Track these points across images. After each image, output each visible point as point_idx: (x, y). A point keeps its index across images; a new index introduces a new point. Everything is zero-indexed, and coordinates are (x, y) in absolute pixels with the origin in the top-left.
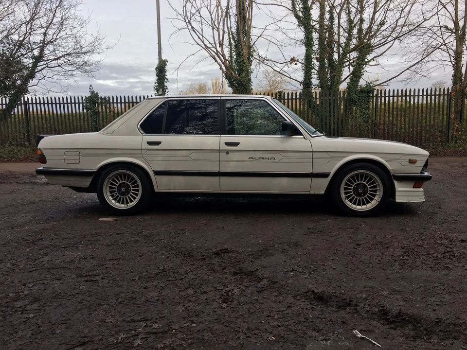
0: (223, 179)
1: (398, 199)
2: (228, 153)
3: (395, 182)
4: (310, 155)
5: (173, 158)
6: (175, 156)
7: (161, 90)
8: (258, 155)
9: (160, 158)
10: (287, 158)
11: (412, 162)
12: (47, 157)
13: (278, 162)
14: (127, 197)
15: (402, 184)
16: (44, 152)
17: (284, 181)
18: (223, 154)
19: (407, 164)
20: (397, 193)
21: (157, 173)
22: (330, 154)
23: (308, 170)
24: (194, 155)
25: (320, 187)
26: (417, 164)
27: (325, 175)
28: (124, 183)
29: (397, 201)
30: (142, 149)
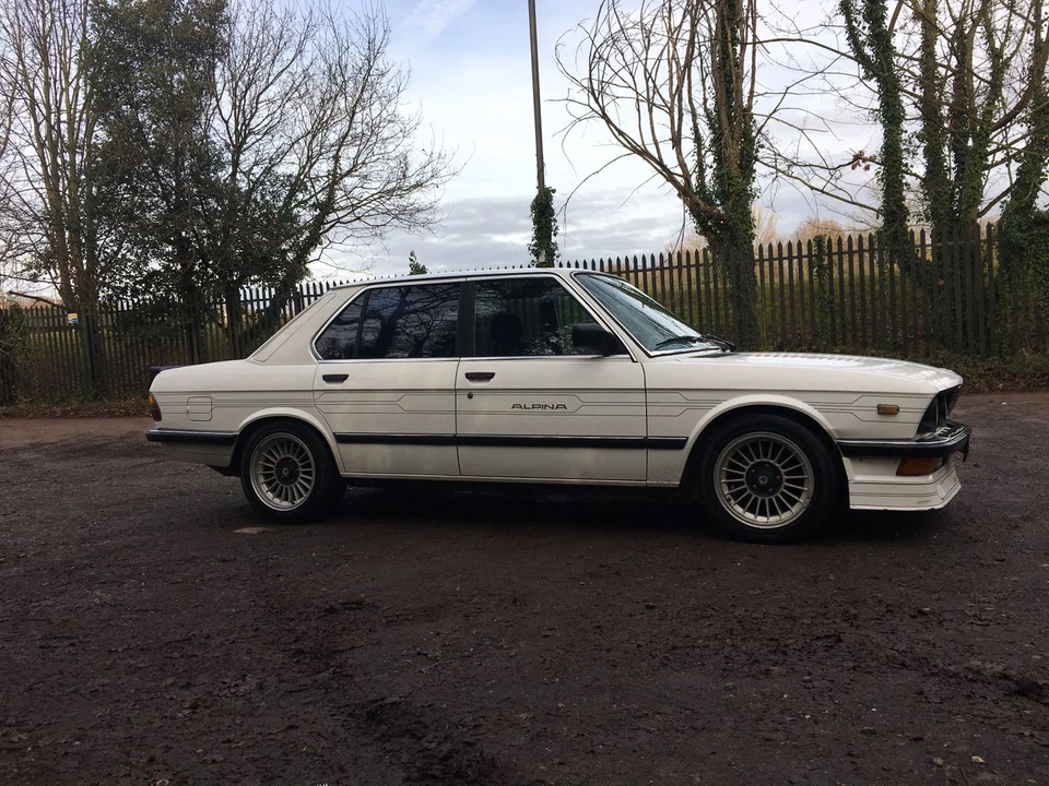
0: (464, 451)
1: (857, 503)
2: (470, 396)
3: (846, 461)
4: (641, 397)
5: (369, 409)
6: (373, 403)
7: (544, 253)
8: (530, 400)
9: (345, 408)
10: (593, 404)
11: (886, 411)
12: (162, 409)
13: (573, 414)
14: (293, 486)
15: (863, 467)
16: (159, 399)
17: (587, 456)
18: (463, 398)
19: (874, 415)
20: (852, 488)
21: (342, 439)
22: (684, 394)
23: (638, 432)
24: (408, 402)
25: (668, 469)
26: (900, 417)
27: (677, 444)
28: (289, 458)
29: (851, 507)
30: (313, 391)
